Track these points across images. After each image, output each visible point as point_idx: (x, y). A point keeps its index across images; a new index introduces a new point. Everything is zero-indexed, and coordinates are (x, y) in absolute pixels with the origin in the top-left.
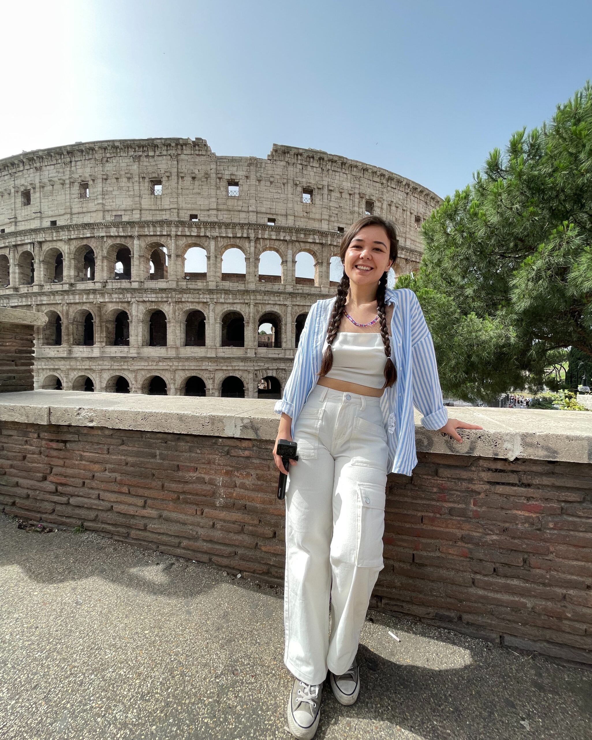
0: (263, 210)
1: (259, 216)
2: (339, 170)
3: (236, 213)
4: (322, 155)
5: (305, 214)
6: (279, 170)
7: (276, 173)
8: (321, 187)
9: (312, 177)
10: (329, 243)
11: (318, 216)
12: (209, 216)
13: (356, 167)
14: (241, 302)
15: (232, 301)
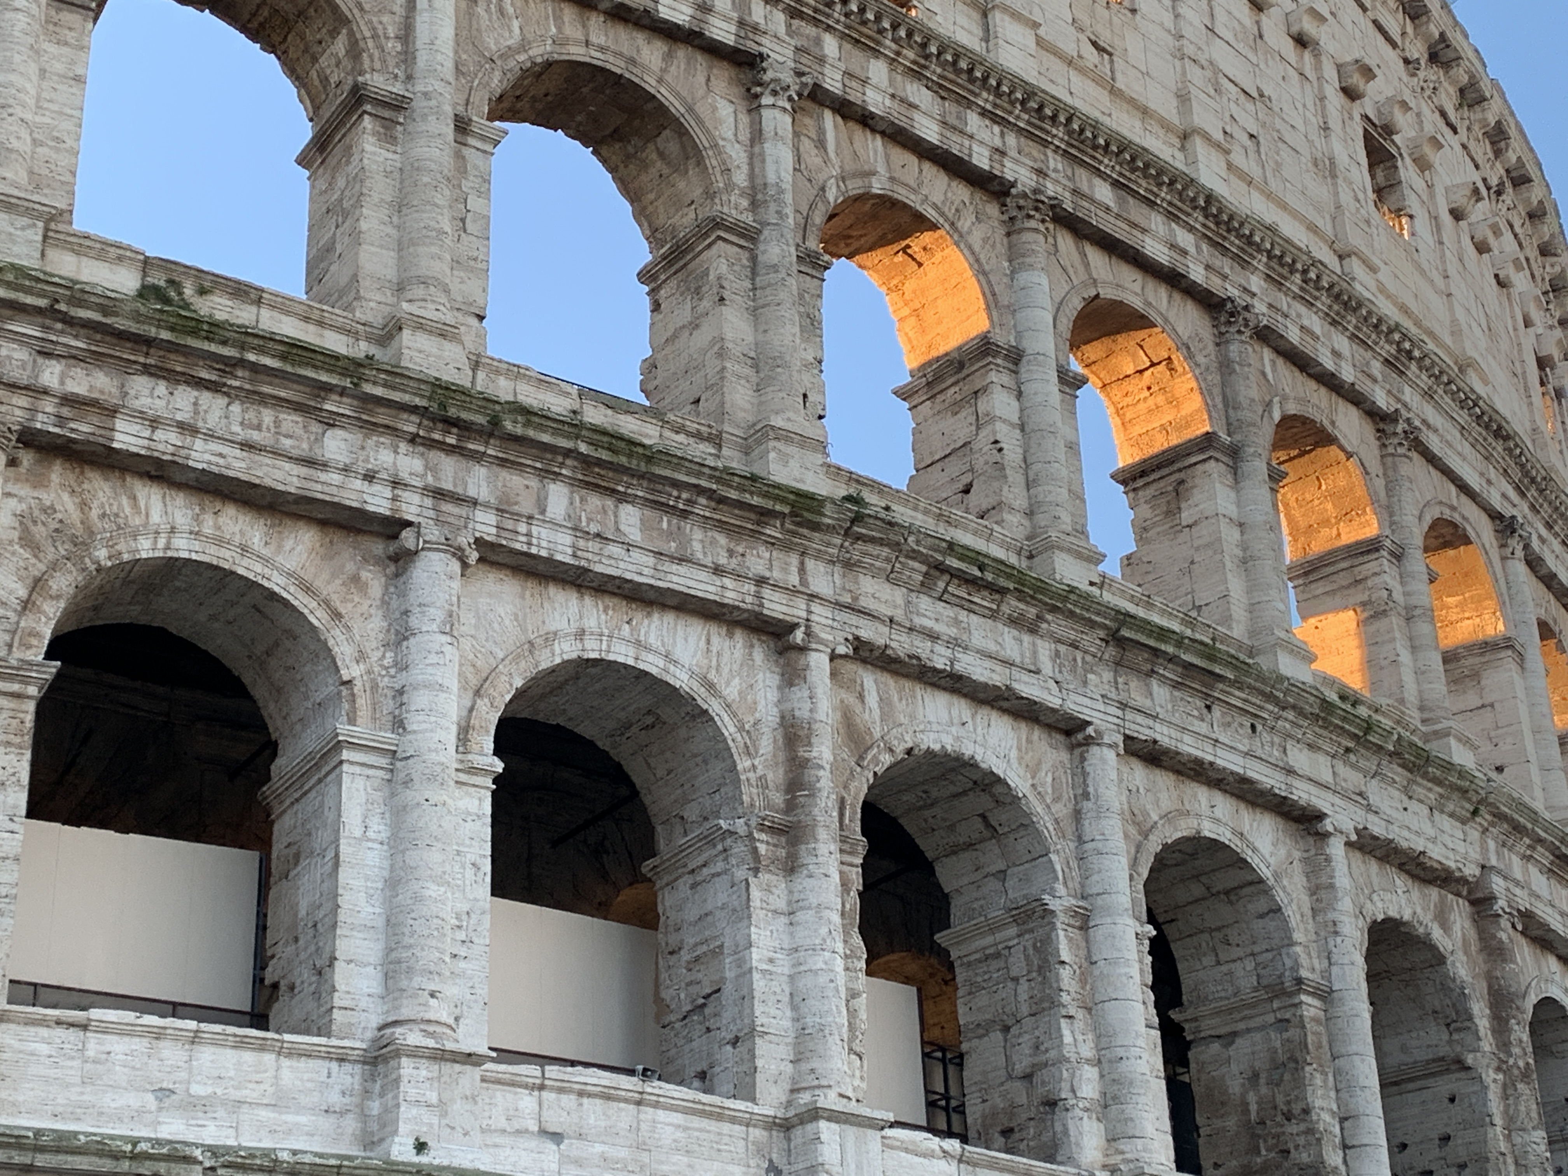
14: (730, 597)
15: (646, 571)
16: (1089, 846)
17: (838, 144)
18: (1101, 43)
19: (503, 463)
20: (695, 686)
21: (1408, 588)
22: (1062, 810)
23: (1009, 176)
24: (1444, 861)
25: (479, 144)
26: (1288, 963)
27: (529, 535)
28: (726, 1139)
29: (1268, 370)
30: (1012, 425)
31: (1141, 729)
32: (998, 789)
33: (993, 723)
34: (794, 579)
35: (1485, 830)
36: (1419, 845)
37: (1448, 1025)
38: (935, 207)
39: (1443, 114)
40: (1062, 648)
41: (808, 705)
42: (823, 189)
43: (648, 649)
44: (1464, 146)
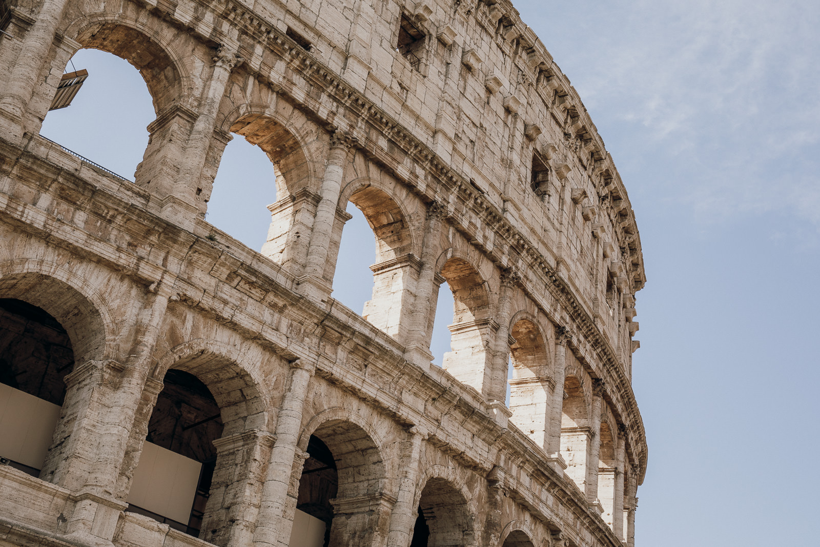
2: (492, 30)
5: (397, 88)
8: (449, 39)
11: (428, 116)
13: (530, 50)
14: (122, 262)
15: (80, 241)
16: (284, 412)
17: (253, 92)
18: (404, 85)
19: (20, 178)
20: (95, 298)
21: (497, 343)
22: (276, 394)
23: (335, 124)
24: (474, 458)
25: (66, 48)
26: (381, 486)
27: (23, 212)
28: (40, 500)
29: (450, 236)
30: (308, 227)
31: (326, 367)
32: (247, 378)
33: (251, 348)
34: (160, 262)
35: (500, 450)
36: (462, 448)
37: (463, 532)
38: (296, 128)
39: (580, 160)
40: (295, 324)
41: (149, 318)
42: (238, 108)
43: (75, 275)
44: (589, 177)
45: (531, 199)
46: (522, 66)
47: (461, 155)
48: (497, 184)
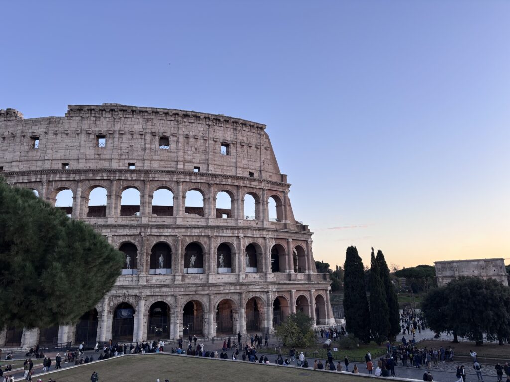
0: (58, 157)
1: (54, 162)
2: (131, 116)
3: (34, 162)
4: (112, 108)
5: (96, 156)
6: (74, 124)
7: (72, 126)
8: (111, 132)
9: (104, 126)
10: (117, 178)
11: (108, 157)
12: (12, 166)
13: (146, 112)
45: (159, 152)
46: (146, 117)
47: (122, 159)
48: (140, 158)
